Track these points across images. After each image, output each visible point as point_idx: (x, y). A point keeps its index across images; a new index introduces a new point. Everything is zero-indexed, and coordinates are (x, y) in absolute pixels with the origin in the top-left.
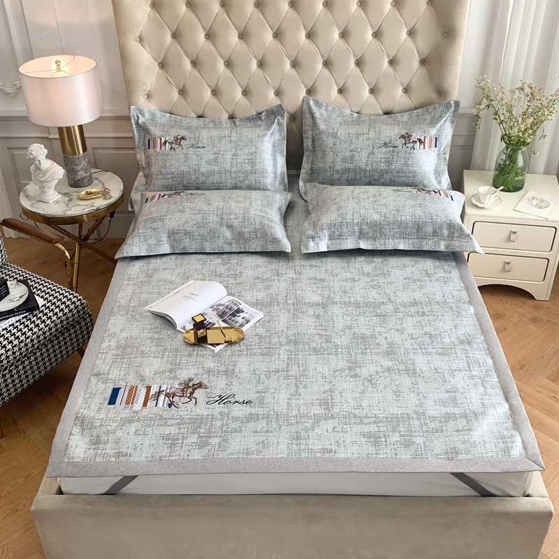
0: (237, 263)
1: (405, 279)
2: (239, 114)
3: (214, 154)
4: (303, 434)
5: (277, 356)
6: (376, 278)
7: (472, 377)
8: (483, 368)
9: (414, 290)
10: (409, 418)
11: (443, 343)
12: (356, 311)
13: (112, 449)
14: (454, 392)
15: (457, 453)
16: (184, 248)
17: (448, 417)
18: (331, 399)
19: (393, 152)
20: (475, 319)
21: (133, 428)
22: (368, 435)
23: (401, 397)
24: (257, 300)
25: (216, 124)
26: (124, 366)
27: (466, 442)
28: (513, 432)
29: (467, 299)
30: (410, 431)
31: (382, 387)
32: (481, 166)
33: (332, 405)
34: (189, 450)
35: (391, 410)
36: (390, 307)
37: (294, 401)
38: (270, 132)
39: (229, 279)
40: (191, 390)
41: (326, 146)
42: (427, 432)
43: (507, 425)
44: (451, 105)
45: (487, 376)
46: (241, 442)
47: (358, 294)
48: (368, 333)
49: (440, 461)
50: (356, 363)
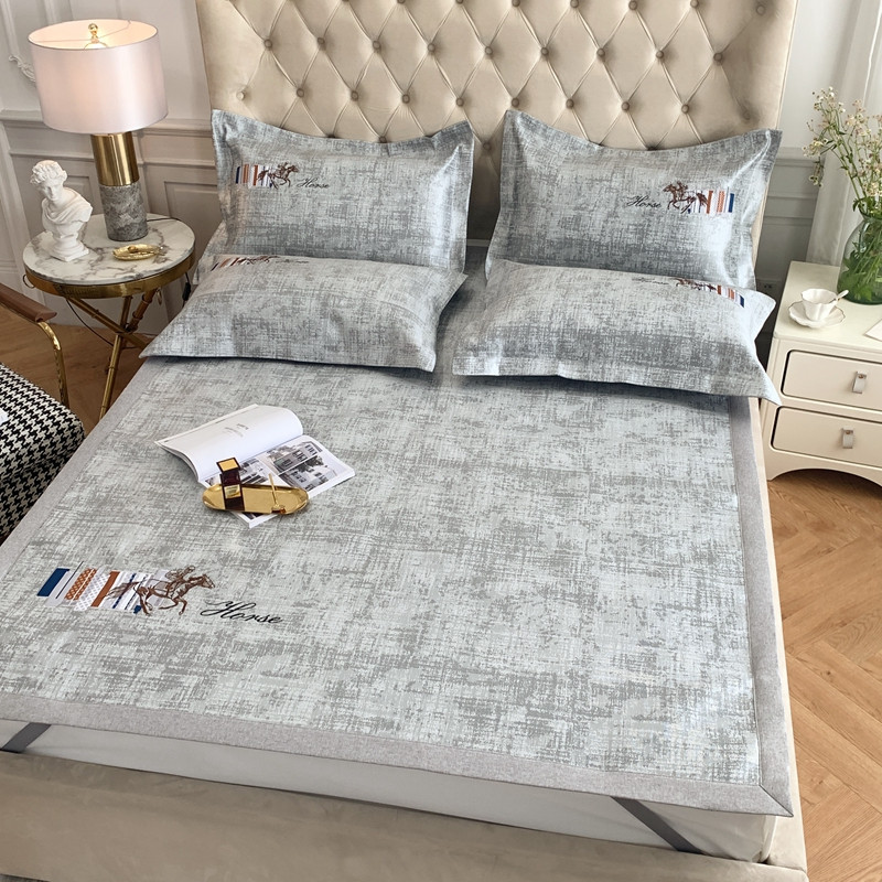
0: (340, 383)
1: (627, 436)
2: (396, 135)
3: (341, 198)
4: (351, 688)
5: (353, 545)
6: (574, 430)
7: (699, 622)
8: (724, 609)
9: (638, 457)
10: (554, 682)
11: (662, 555)
12: (520, 482)
13: (14, 671)
14: (656, 645)
15: (626, 760)
16: (258, 349)
17: (629, 690)
18: (423, 632)
19: (651, 214)
20: (736, 518)
21: (62, 639)
22: (467, 705)
23: (552, 643)
24: (353, 447)
25: (357, 149)
26: (88, 534)
27: (649, 741)
28: (747, 734)
29: (730, 481)
30: (549, 706)
31: (523, 619)
32: (825, 257)
33: (421, 643)
34: (141, 692)
35: (526, 663)
36: (585, 481)
37: (356, 627)
38: (444, 168)
39: (319, 408)
40: (183, 587)
41: (534, 197)
42: (580, 712)
43: (740, 719)
44: (765, 138)
45: (728, 623)
46: (235, 687)
47: (532, 455)
48: (528, 522)
49: (591, 771)
50: (489, 573)
